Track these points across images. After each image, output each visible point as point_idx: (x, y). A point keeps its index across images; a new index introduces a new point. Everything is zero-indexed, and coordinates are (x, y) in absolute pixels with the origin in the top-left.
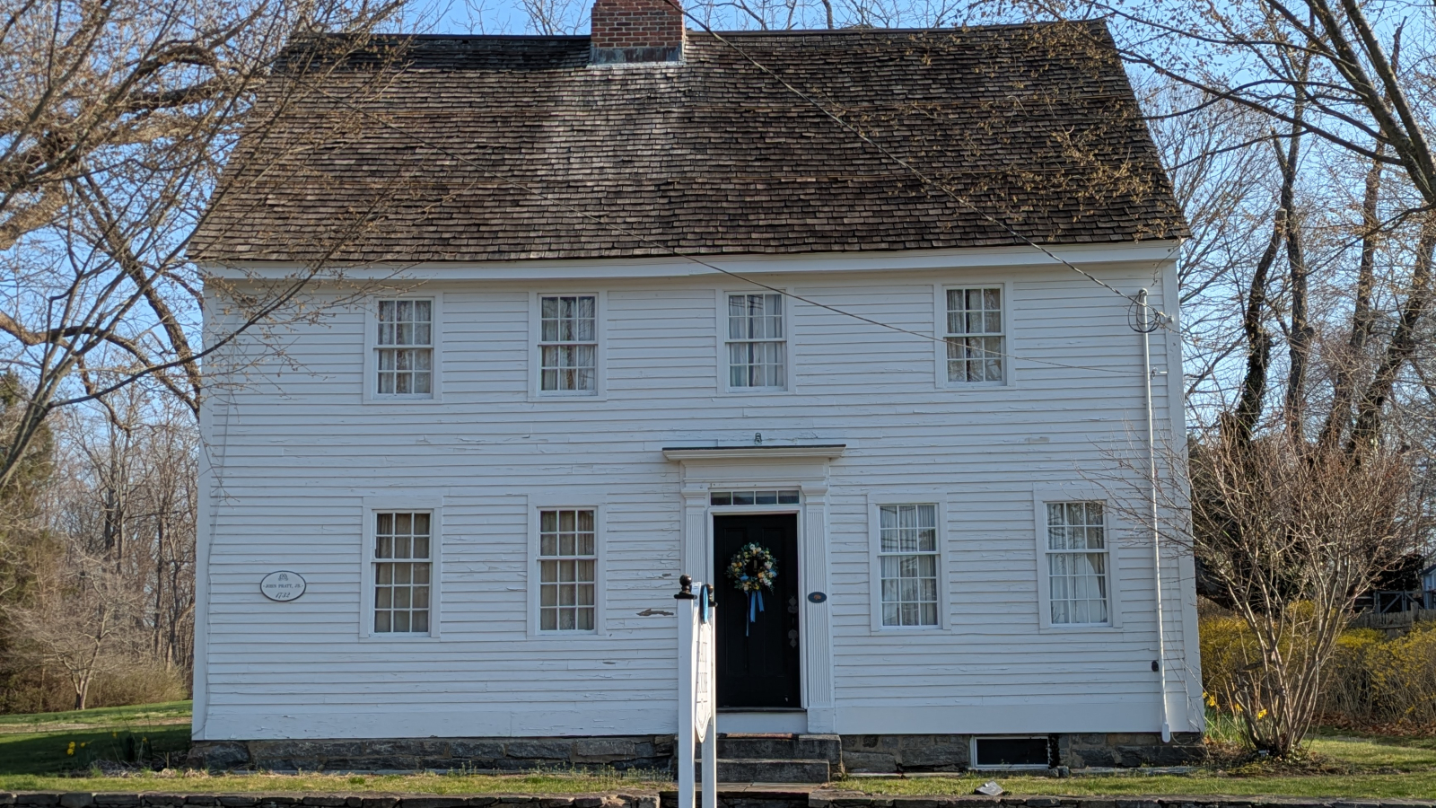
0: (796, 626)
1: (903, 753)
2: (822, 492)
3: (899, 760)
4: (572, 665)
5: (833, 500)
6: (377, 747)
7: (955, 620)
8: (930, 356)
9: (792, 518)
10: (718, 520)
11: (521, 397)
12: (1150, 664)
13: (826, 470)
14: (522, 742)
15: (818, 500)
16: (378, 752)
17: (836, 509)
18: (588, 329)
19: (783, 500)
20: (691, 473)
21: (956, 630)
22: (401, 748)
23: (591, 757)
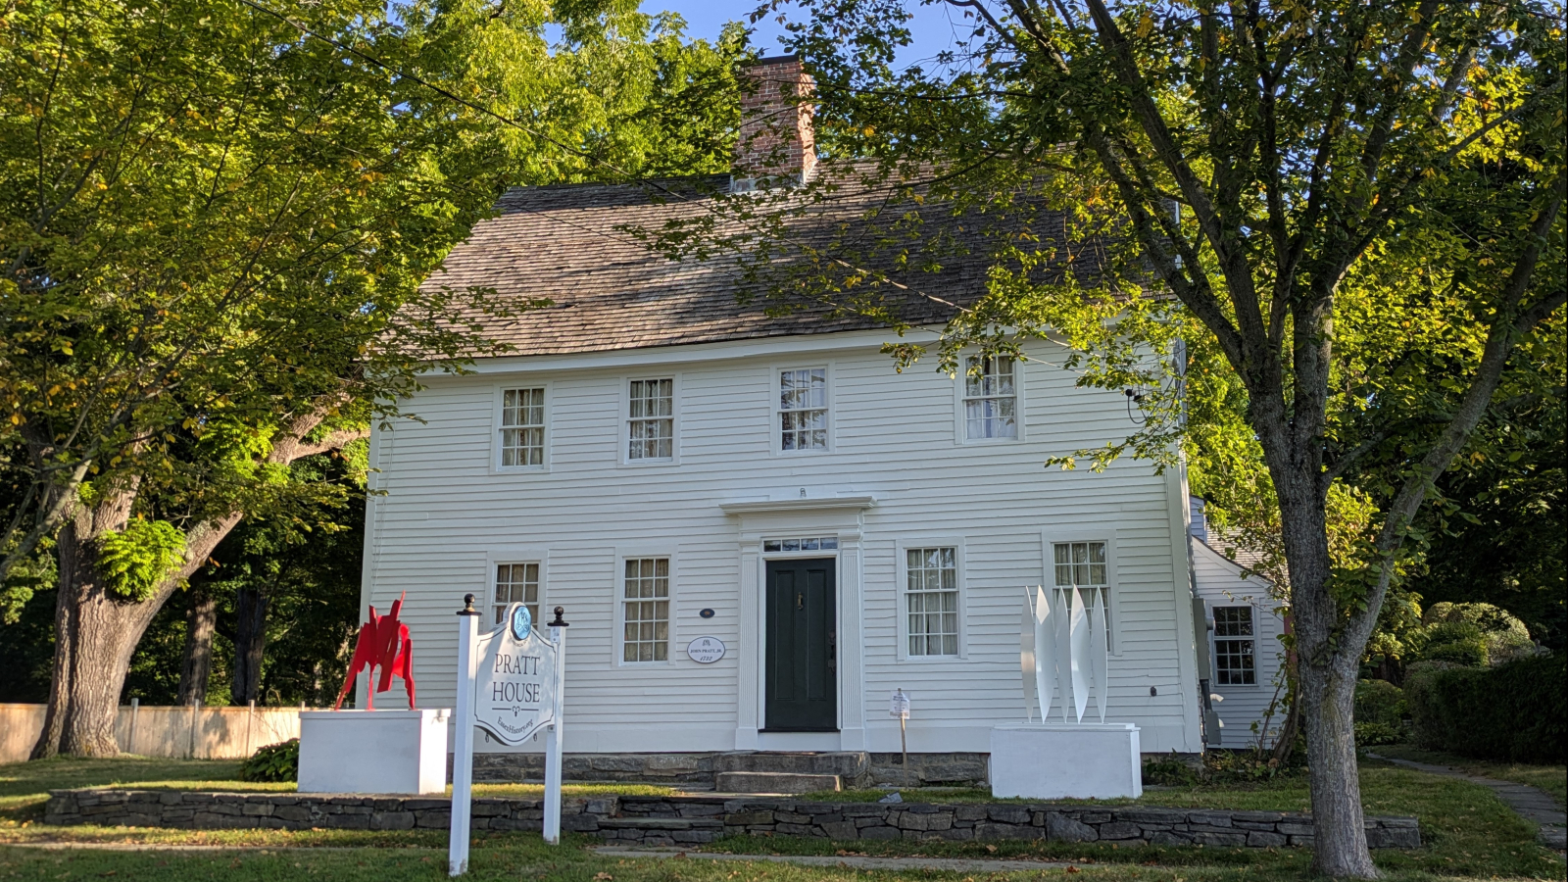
0: (833, 656)
1: (926, 770)
2: (856, 538)
3: (922, 775)
4: (647, 691)
5: (867, 545)
6: (492, 760)
7: (971, 650)
8: (950, 417)
9: (832, 560)
10: (770, 564)
11: (612, 465)
12: (1149, 690)
13: (858, 519)
14: (604, 758)
15: (853, 545)
16: (492, 765)
17: (869, 553)
18: (667, 405)
19: (824, 546)
20: (747, 525)
21: (971, 659)
22: (511, 761)
23: (661, 771)
